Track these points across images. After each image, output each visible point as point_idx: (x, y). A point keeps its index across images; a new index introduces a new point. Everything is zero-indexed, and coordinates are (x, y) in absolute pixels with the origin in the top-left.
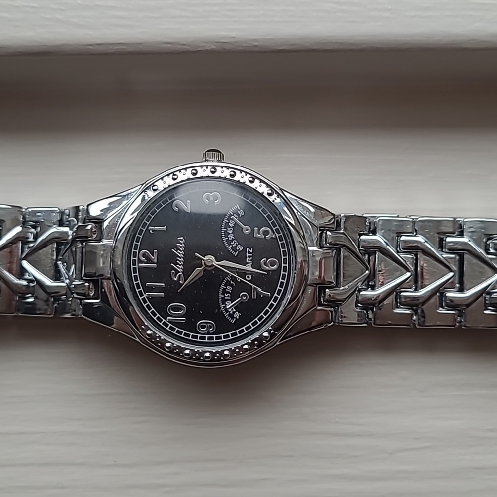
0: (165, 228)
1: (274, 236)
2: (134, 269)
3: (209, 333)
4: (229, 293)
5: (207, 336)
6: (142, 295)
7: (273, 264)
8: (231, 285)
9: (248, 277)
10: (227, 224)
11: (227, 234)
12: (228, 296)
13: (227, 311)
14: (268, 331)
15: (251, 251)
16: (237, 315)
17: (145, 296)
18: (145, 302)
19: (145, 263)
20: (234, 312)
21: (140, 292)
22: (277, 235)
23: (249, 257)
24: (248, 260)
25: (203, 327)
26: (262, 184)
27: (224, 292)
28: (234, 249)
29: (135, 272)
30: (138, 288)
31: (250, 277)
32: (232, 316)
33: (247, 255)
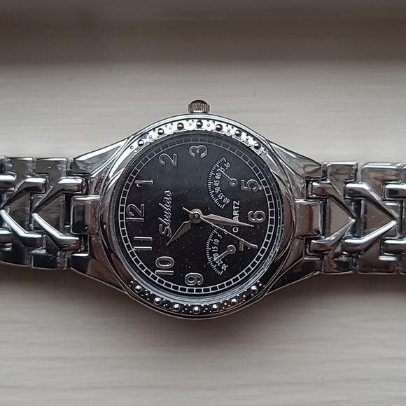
0: (152, 181)
1: (260, 188)
2: (122, 223)
3: (196, 286)
4: (216, 245)
5: (195, 289)
6: (130, 249)
7: (259, 216)
8: (219, 238)
9: (235, 230)
10: (213, 178)
11: (213, 187)
12: (216, 249)
13: (214, 263)
14: (256, 284)
15: (238, 204)
16: (224, 267)
17: (133, 250)
18: (133, 256)
19: (132, 217)
20: (221, 265)
21: (128, 246)
22: (264, 187)
23: (236, 210)
24: (235, 213)
25: (191, 279)
26: (249, 137)
27: (212, 244)
28: (221, 201)
29: (123, 227)
30: (126, 242)
31: (237, 229)
32: (219, 268)
33: (234, 208)
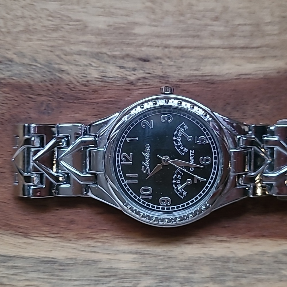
0: (137, 138)
1: (207, 142)
2: (118, 165)
3: (167, 205)
4: (179, 179)
5: (166, 207)
6: (123, 182)
7: (207, 160)
8: (181, 175)
9: (192, 169)
10: (177, 136)
11: (177, 141)
12: (179, 182)
13: (178, 191)
14: (205, 205)
15: (193, 152)
16: (185, 193)
17: (126, 182)
18: (126, 186)
19: (125, 161)
20: (183, 192)
21: (122, 180)
22: (210, 141)
23: (192, 156)
24: (191, 158)
25: (163, 201)
26: (199, 109)
27: (176, 179)
28: (182, 151)
29: (119, 167)
30: (121, 177)
31: (193, 169)
32: (181, 194)
33: (191, 155)
